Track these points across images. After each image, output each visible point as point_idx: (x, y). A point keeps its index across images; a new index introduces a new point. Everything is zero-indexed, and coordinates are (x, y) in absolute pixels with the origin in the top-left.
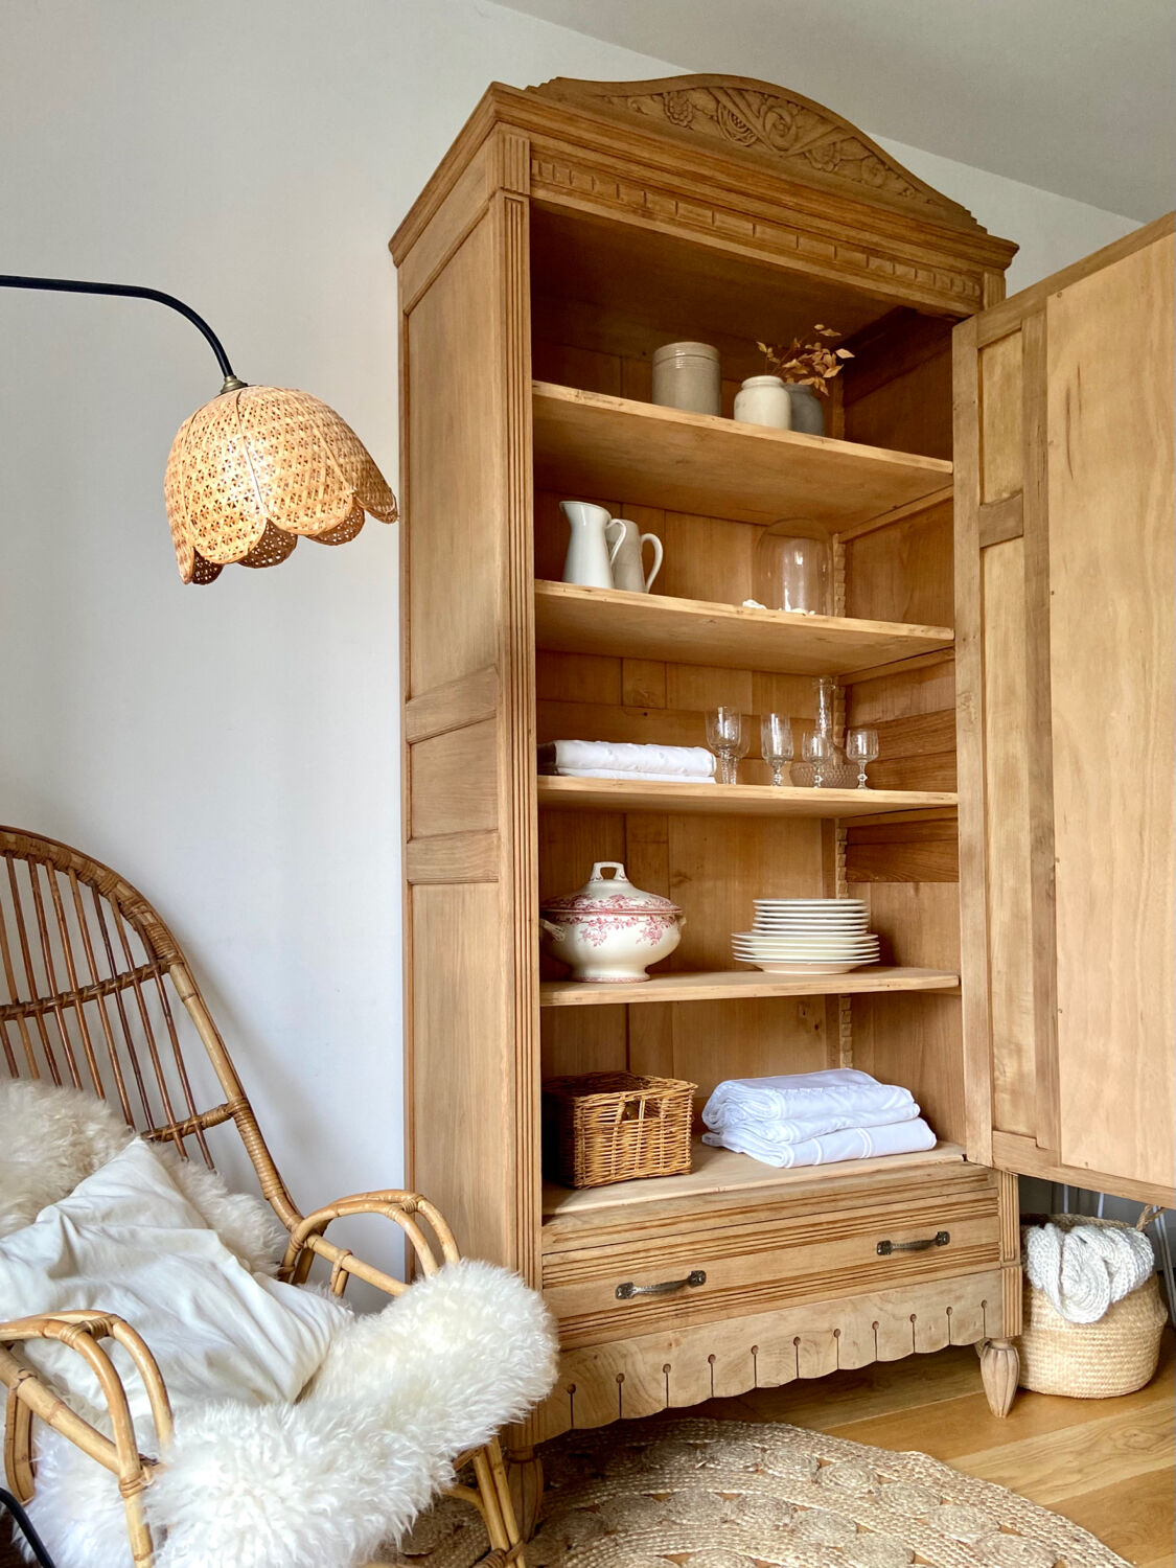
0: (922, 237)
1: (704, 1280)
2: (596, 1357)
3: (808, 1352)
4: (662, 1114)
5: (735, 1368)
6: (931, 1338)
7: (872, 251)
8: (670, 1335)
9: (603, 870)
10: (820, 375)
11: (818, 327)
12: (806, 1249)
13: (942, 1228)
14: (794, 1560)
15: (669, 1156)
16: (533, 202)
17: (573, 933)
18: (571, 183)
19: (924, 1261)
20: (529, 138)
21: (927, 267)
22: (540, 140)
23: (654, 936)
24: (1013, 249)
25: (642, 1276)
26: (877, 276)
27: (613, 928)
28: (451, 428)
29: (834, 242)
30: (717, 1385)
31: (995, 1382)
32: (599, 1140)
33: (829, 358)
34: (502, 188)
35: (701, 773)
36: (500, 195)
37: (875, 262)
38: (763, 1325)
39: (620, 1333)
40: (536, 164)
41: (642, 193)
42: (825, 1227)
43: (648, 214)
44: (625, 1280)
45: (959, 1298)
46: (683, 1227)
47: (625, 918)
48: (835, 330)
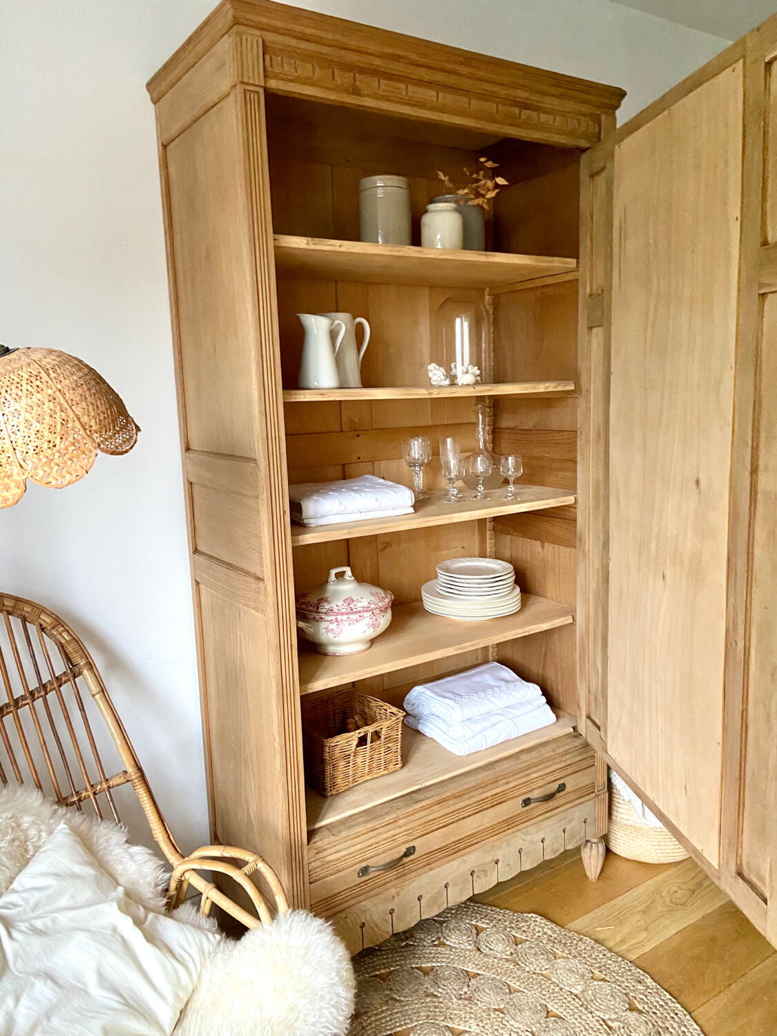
0: (560, 90)
1: (414, 851)
2: (346, 917)
3: (479, 877)
4: (383, 739)
5: (434, 900)
6: (553, 849)
7: (525, 106)
8: (393, 891)
9: (336, 575)
10: (483, 196)
11: (482, 162)
12: (477, 816)
13: (561, 782)
14: (476, 1027)
15: (387, 763)
16: (266, 90)
17: (318, 629)
18: (296, 71)
19: (551, 804)
20: (261, 37)
21: (563, 114)
22: (271, 37)
23: (376, 623)
24: (621, 94)
25: (375, 859)
26: (527, 125)
27: (347, 624)
28: (208, 256)
29: (496, 100)
30: (424, 912)
31: (590, 862)
32: (341, 763)
33: (490, 184)
34: (242, 82)
35: (404, 507)
36: (240, 88)
37: (525, 114)
38: (452, 870)
39: (361, 898)
40: (267, 57)
41: (352, 74)
42: (490, 799)
43: (357, 92)
44: (364, 864)
45: (570, 821)
46: (401, 822)
47: (355, 617)
48: (494, 162)
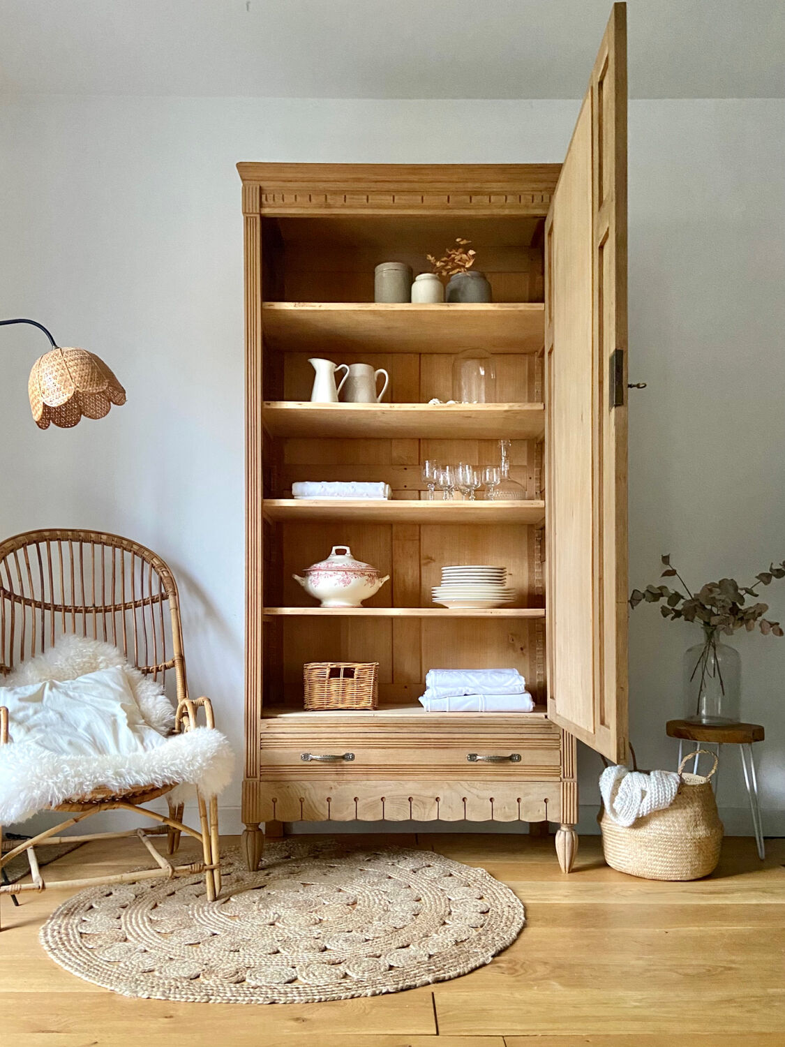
1: (353, 758)
2: (288, 787)
3: (418, 806)
4: (355, 676)
5: (370, 807)
6: (504, 813)
7: (473, 192)
8: (331, 783)
9: (337, 551)
11: (458, 240)
12: (418, 751)
13: (516, 752)
15: (360, 699)
16: (261, 215)
17: (307, 582)
18: (283, 201)
19: (501, 769)
20: (259, 185)
21: (516, 193)
22: (265, 184)
23: (346, 582)
25: (316, 751)
26: (478, 206)
27: (323, 577)
29: (447, 193)
30: (359, 814)
31: (559, 851)
32: (317, 686)
35: (378, 496)
37: (477, 199)
38: (389, 787)
39: (302, 778)
40: (264, 197)
41: (325, 196)
42: (432, 740)
43: (329, 206)
44: (306, 751)
45: (528, 794)
46: (341, 729)
47: (330, 573)
